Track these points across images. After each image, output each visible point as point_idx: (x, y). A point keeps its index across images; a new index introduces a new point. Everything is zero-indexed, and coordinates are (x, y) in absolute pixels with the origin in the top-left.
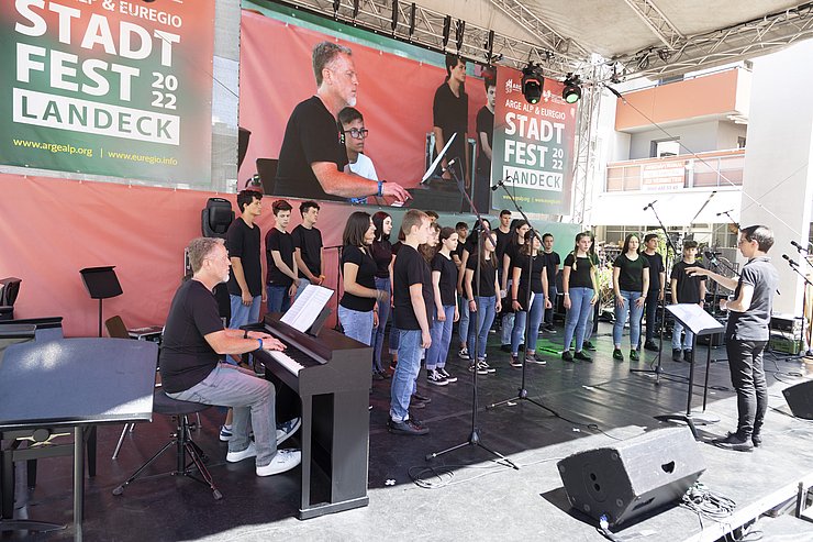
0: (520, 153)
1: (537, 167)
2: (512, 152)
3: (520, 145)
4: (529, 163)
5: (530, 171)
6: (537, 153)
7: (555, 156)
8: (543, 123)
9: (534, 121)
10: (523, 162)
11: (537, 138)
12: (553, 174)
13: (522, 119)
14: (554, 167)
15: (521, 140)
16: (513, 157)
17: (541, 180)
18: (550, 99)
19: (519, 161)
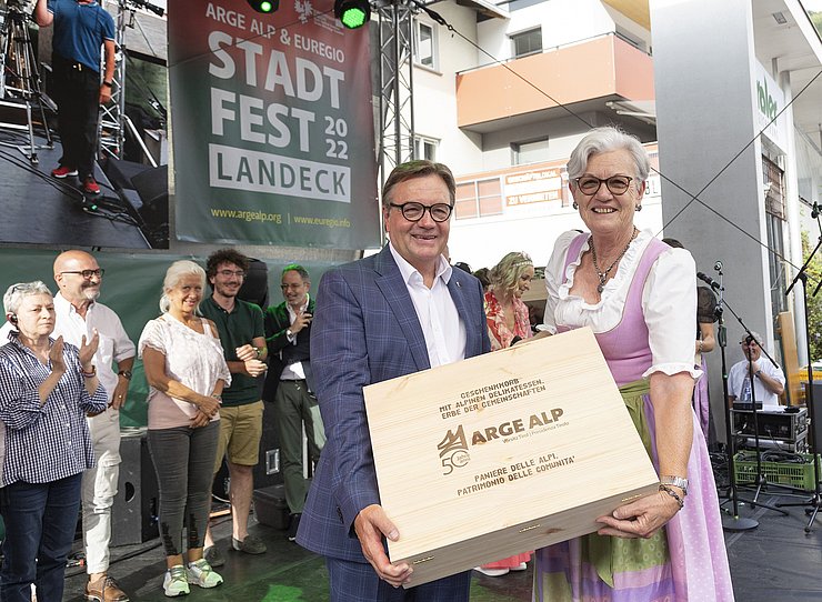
0: (248, 120)
1: (293, 150)
2: (230, 115)
3: (247, 102)
4: (273, 140)
5: (279, 160)
6: (293, 124)
7: (329, 131)
8: (301, 64)
9: (277, 57)
10: (260, 138)
11: (289, 92)
12: (330, 168)
13: (252, 50)
14: (330, 154)
15: (249, 91)
16: (232, 128)
17: (303, 178)
18: (310, 18)
19: (246, 134)
